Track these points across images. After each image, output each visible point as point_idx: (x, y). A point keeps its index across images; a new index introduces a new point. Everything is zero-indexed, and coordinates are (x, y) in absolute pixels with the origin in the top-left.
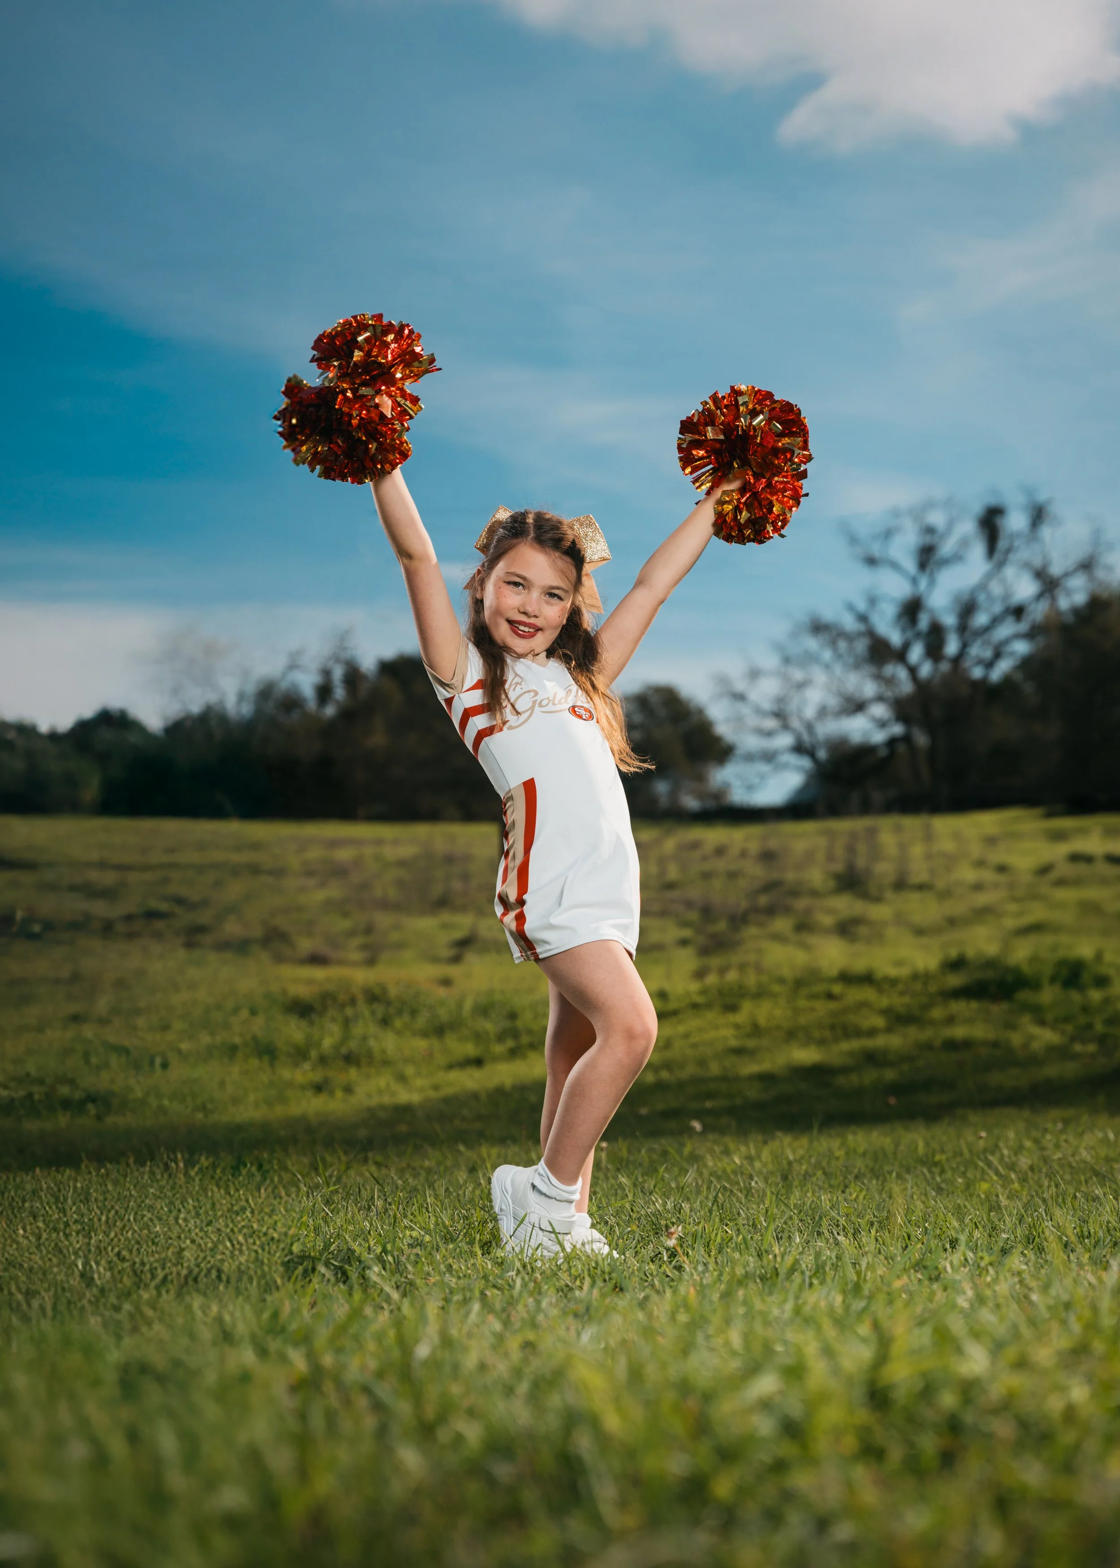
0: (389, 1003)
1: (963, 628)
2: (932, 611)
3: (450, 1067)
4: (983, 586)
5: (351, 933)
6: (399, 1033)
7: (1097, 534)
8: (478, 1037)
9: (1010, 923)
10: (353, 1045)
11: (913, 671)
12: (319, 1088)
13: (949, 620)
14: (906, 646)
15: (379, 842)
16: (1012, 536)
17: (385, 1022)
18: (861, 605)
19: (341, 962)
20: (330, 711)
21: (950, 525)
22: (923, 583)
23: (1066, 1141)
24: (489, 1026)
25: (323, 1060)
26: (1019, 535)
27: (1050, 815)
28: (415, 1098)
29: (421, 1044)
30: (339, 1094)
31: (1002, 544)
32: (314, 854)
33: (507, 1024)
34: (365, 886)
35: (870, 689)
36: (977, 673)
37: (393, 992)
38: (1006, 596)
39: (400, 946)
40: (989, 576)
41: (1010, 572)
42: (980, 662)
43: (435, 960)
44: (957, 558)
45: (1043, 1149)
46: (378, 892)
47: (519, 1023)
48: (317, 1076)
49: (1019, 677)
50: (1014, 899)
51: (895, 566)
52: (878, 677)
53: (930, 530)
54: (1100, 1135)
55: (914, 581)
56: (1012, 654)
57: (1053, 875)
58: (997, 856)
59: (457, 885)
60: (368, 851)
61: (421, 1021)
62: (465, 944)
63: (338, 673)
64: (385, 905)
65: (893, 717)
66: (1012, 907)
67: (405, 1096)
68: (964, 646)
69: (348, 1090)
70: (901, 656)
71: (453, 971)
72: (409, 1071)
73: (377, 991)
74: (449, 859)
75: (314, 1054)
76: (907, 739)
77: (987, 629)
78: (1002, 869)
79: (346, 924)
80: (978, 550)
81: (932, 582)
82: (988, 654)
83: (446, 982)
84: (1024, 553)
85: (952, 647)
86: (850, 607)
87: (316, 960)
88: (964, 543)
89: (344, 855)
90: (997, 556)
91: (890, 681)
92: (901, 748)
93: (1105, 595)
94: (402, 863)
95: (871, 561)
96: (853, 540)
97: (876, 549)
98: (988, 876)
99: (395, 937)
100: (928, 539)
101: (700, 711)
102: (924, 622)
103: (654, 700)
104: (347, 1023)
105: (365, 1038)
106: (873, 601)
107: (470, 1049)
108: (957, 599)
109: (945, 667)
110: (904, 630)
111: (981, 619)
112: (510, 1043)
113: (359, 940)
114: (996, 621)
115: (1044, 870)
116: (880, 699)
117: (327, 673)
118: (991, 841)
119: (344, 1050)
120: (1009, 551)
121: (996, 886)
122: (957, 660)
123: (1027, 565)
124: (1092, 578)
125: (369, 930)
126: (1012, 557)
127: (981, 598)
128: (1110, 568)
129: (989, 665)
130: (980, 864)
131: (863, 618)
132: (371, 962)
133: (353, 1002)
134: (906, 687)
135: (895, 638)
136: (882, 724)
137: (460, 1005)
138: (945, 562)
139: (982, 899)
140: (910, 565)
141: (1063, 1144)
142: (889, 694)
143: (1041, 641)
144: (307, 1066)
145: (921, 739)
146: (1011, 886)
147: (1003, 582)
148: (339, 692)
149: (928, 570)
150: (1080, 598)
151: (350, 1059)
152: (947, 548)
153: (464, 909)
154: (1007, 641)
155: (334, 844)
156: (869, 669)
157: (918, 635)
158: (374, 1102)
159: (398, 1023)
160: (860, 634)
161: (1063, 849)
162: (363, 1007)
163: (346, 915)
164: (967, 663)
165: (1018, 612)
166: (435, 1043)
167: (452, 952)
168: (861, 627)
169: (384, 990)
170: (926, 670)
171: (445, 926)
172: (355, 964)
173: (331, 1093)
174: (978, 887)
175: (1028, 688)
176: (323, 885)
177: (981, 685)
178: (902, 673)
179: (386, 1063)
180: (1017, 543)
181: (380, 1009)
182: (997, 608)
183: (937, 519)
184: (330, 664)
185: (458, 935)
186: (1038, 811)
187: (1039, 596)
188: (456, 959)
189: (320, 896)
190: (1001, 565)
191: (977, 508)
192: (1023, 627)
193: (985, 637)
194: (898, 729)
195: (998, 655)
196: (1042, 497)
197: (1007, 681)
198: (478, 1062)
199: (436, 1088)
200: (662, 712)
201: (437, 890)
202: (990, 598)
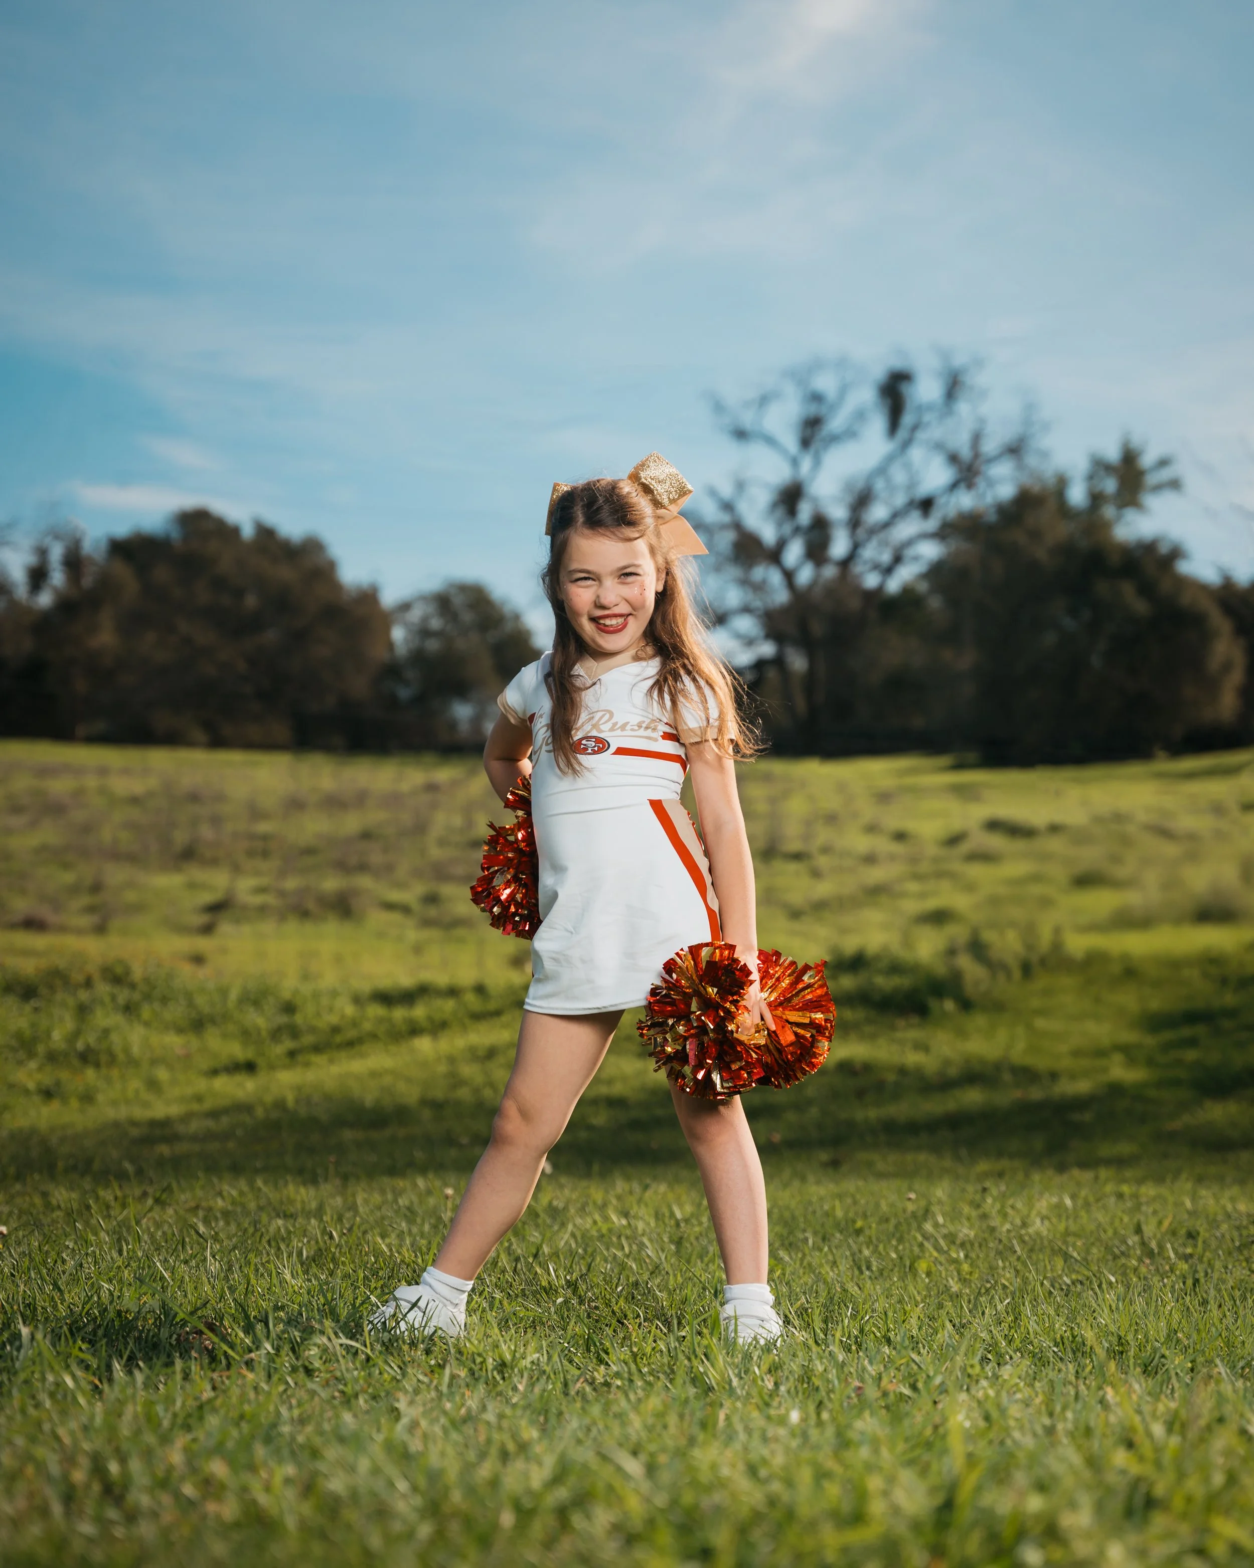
0: (133, 986)
1: (854, 523)
2: (815, 500)
3: (214, 1072)
4: (882, 470)
5: (74, 890)
6: (147, 1024)
7: (1030, 408)
8: (246, 1035)
9: (912, 907)
10: (90, 1038)
11: (789, 576)
12: (48, 1094)
13: (838, 512)
14: (781, 545)
15: (103, 771)
16: (921, 409)
17: (129, 1009)
18: (726, 490)
19: (62, 929)
20: (45, 599)
21: (843, 391)
22: (806, 464)
23: (1013, 1207)
24: (259, 1020)
25: (52, 1058)
26: (930, 407)
27: (959, 766)
28: (174, 1110)
29: (174, 1042)
30: (74, 1103)
31: (907, 419)
32: (22, 783)
33: (283, 1019)
34: (87, 829)
35: (733, 597)
36: (871, 581)
37: (137, 973)
38: (912, 485)
39: (138, 908)
40: (890, 459)
41: (916, 454)
42: (876, 567)
43: (181, 929)
44: (850, 434)
45: (984, 1217)
46: (106, 835)
47: (298, 1019)
48: (46, 1078)
49: (923, 587)
50: (917, 877)
51: (770, 441)
52: (745, 582)
53: (817, 398)
54: (1055, 1200)
55: (795, 462)
56: (916, 558)
57: (965, 848)
58: (893, 820)
59: (206, 832)
60: (91, 782)
61: (176, 1012)
62: (218, 908)
63: (57, 553)
64: (116, 855)
65: (762, 633)
66: (913, 887)
67: (160, 1110)
68: (856, 547)
69: (88, 1098)
70: (775, 556)
71: (203, 944)
72: (162, 1074)
73: (119, 970)
74: (194, 797)
75: (41, 1049)
76: (778, 661)
77: (886, 525)
78: (900, 836)
79: (68, 878)
80: (878, 423)
81: (817, 463)
82: (886, 557)
83: (198, 959)
84: (934, 431)
85: (839, 547)
86: (712, 492)
87: (32, 924)
88: (860, 416)
89: (59, 787)
90: (902, 433)
91: (759, 588)
92: (772, 674)
93: (1036, 489)
94: (135, 800)
95: (741, 435)
96: (719, 407)
97: (747, 420)
98: (883, 845)
99: (131, 896)
100: (813, 410)
101: (517, 617)
102: (805, 514)
103: (458, 601)
104: (83, 1011)
105: (106, 1032)
106: (740, 486)
107: (237, 1051)
108: (848, 486)
109: (830, 572)
110: (779, 525)
111: (878, 513)
112: (288, 1044)
113: (85, 900)
114: (896, 516)
115: (954, 840)
116: (746, 609)
117: (42, 553)
118: (884, 797)
119: (80, 1045)
120: (915, 428)
121: (892, 858)
122: (845, 564)
123: (939, 446)
124: (1020, 466)
125: (96, 888)
126: (921, 435)
127: (879, 485)
128: (1045, 455)
129: (888, 571)
130: (872, 829)
131: (728, 507)
132: (101, 929)
133: (88, 983)
134: (780, 596)
135: (768, 534)
136: (749, 642)
137: (224, 992)
138: (835, 439)
139: (876, 875)
140: (791, 442)
141: (1009, 1211)
142: (757, 604)
143: (956, 544)
144: (33, 1065)
145: (798, 662)
146: (914, 860)
147: (908, 466)
148: (57, 577)
149: (812, 450)
150: (1006, 491)
151: (87, 1058)
152: (836, 423)
153: (214, 862)
154: (910, 543)
155: (45, 771)
156: (734, 571)
157: (797, 530)
158: (122, 1113)
159: (146, 1012)
160: (723, 527)
161: (980, 812)
162: (103, 989)
163: (66, 866)
164: (858, 568)
165: (926, 505)
166: (194, 1042)
167: (203, 919)
168: (726, 518)
169: (128, 972)
170: (805, 575)
171: (192, 886)
172: (79, 932)
173: (65, 1100)
174: (870, 859)
175: (935, 603)
176: (33, 824)
177: (874, 597)
178: (775, 577)
179: (133, 1063)
180: (927, 417)
181: (123, 995)
182: (900, 500)
183: (826, 383)
184: (48, 541)
185: (207, 898)
186: (944, 760)
187: (954, 486)
188: (208, 929)
189: (34, 840)
190: (906, 444)
191: (878, 373)
192: (932, 524)
193: (882, 535)
194: (767, 649)
195: (898, 559)
196: (959, 360)
197: (907, 592)
198: (250, 1067)
199: (199, 1098)
200: (467, 617)
201: (180, 838)
202: (891, 488)
